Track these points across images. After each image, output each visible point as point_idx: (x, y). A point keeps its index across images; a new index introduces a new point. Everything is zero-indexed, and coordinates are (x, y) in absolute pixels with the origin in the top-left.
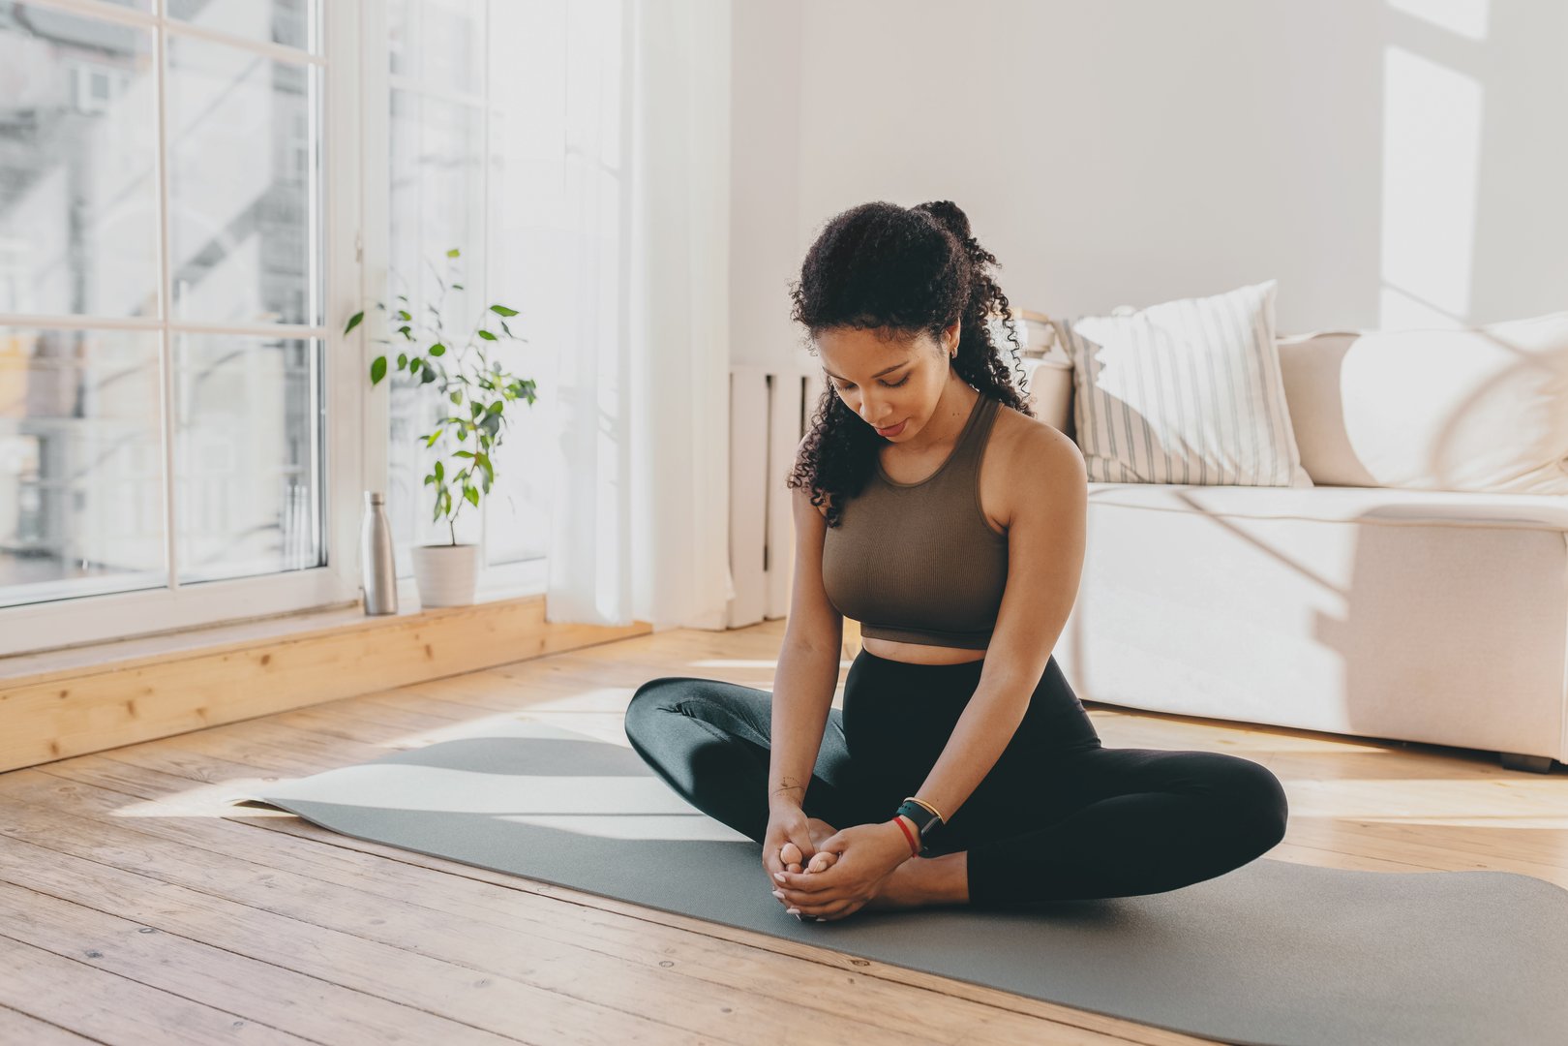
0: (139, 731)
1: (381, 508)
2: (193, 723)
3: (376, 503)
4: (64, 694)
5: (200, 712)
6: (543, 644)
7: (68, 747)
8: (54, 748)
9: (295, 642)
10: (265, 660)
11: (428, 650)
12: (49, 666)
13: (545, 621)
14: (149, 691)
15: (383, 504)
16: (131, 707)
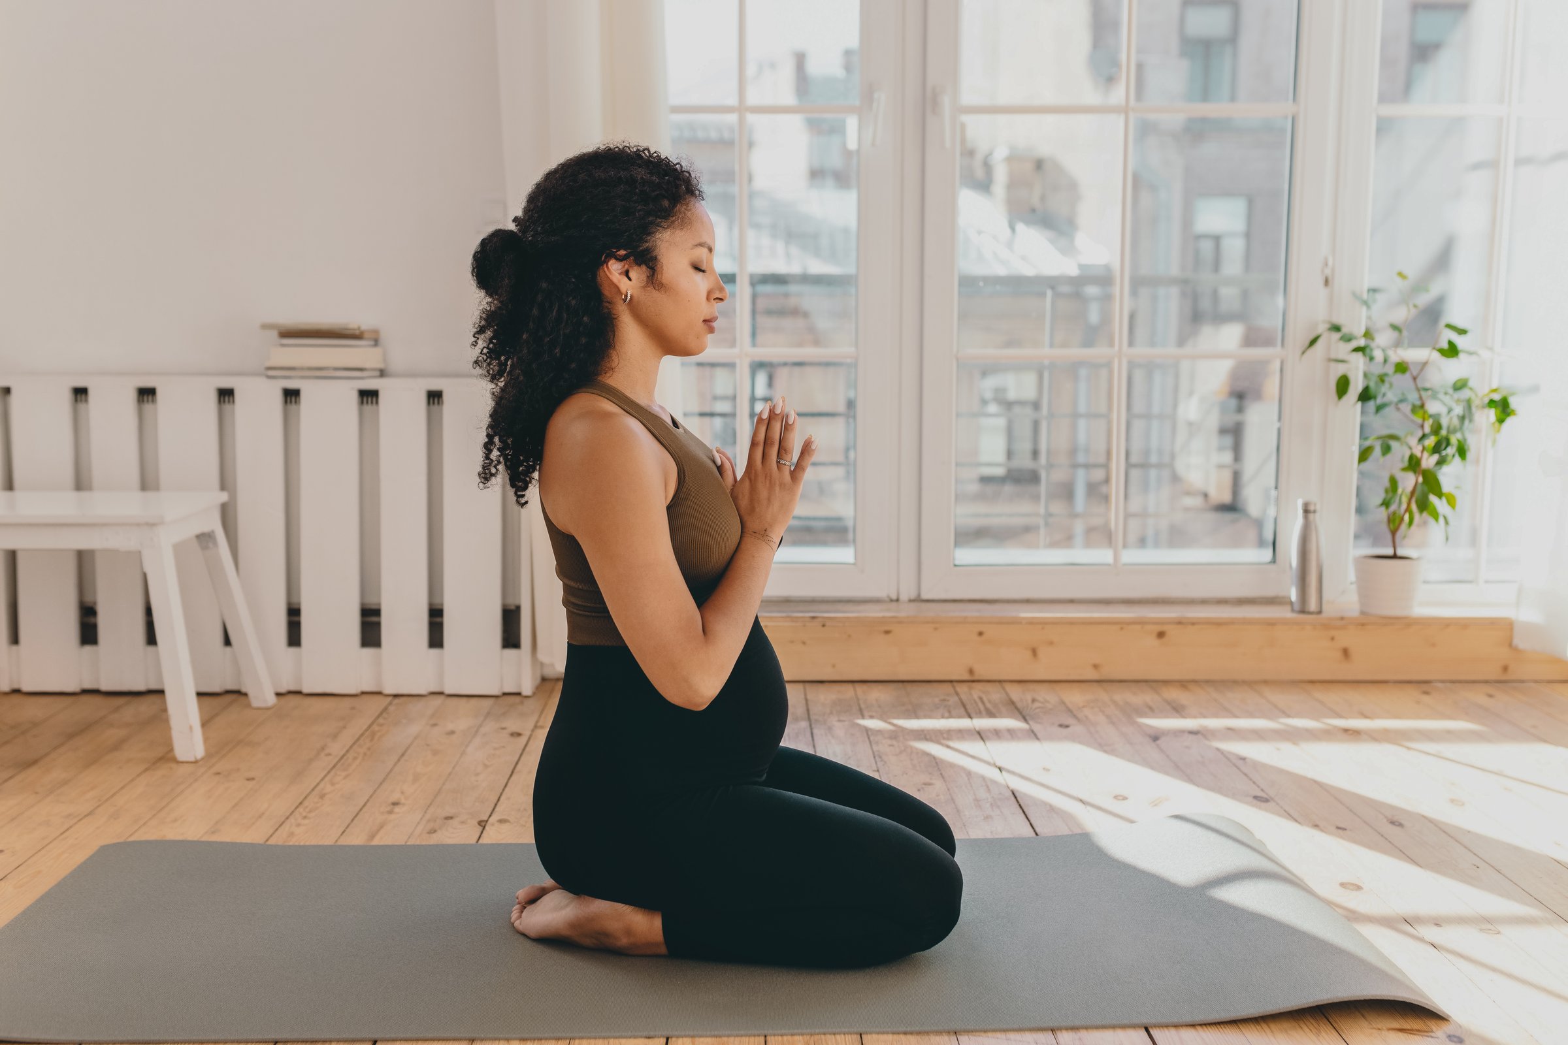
0: (1040, 671)
1: (1311, 516)
2: (1091, 674)
3: (1306, 511)
4: (981, 634)
5: (1096, 666)
6: (1505, 669)
7: (982, 672)
8: (971, 672)
9: (1193, 624)
10: (1161, 635)
11: (1346, 652)
12: (972, 611)
13: (1510, 645)
14: (1051, 643)
15: (1314, 512)
16: (1034, 652)
